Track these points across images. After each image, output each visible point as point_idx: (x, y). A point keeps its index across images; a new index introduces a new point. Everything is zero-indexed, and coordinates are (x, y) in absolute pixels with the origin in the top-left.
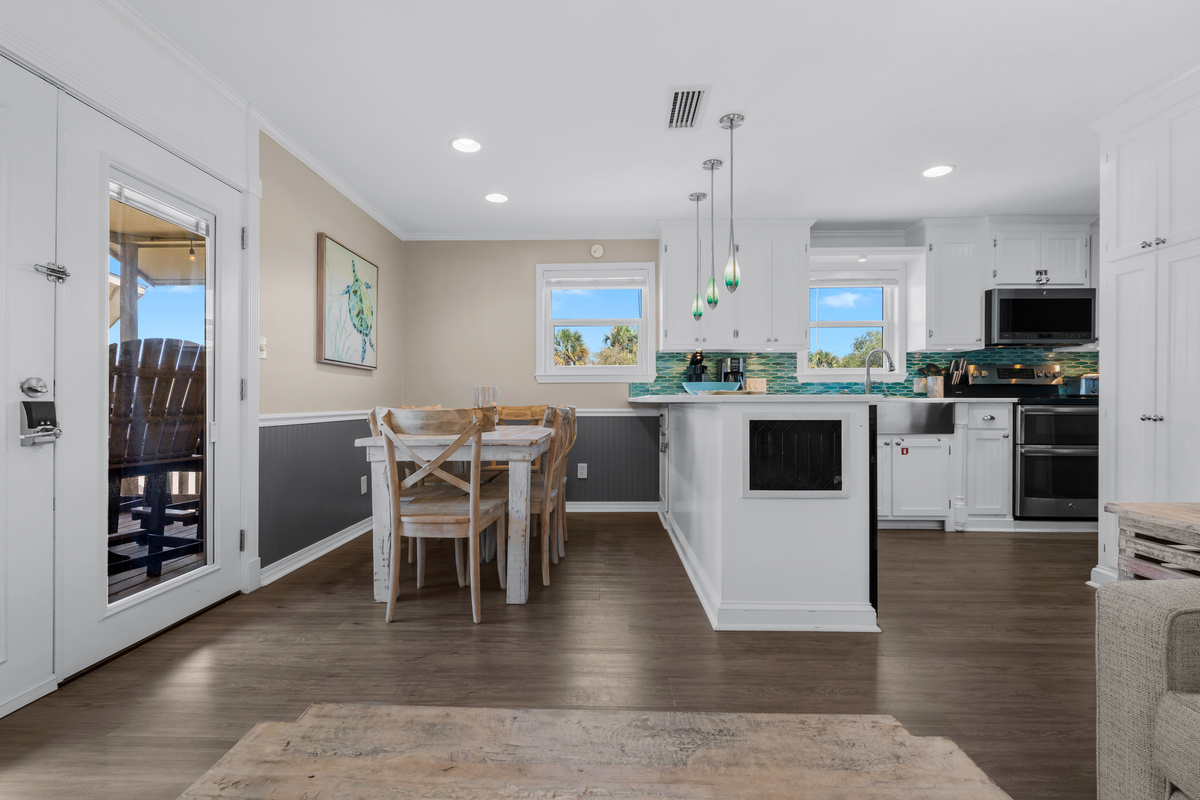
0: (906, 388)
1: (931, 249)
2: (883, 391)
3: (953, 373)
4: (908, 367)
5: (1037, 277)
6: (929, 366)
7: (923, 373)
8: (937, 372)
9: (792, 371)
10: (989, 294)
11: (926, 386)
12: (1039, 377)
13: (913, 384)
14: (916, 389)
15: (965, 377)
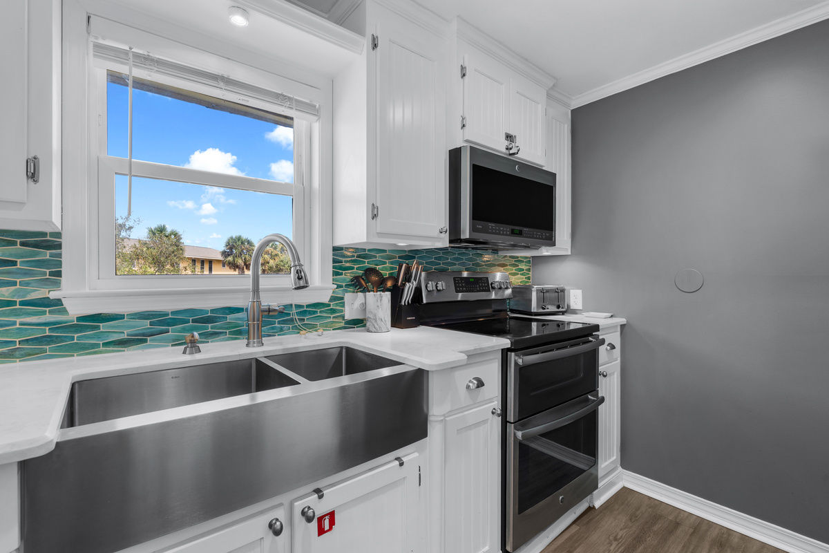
0: (333, 311)
1: (375, 46)
2: (292, 320)
3: (404, 285)
4: (335, 274)
5: (507, 143)
6: (370, 271)
7: (358, 284)
8: (380, 285)
9: (45, 282)
10: (455, 155)
11: (364, 307)
12: (493, 288)
13: (343, 305)
14: (350, 313)
15: (418, 291)
